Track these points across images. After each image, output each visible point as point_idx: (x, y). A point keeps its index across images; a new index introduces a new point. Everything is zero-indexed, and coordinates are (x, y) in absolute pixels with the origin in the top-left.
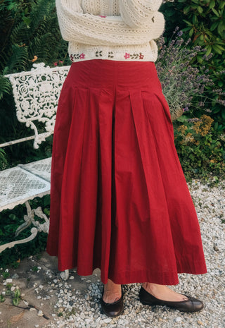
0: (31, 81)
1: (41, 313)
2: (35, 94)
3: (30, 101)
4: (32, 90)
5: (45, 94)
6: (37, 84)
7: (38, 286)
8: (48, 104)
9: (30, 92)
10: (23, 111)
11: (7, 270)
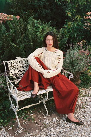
0: (15, 63)
1: (39, 125)
2: (16, 67)
3: (14, 69)
4: (15, 66)
5: (20, 67)
6: (17, 64)
7: (40, 117)
8: (21, 70)
9: (14, 67)
10: (12, 73)
11: (32, 111)
